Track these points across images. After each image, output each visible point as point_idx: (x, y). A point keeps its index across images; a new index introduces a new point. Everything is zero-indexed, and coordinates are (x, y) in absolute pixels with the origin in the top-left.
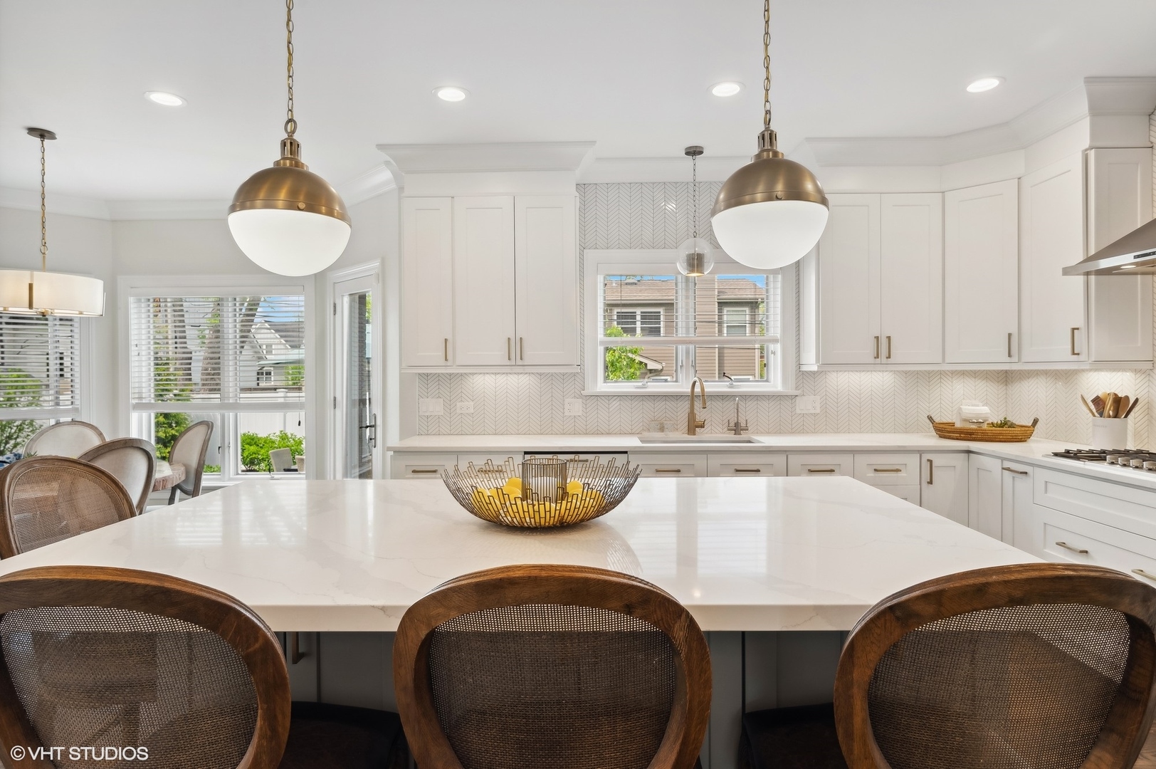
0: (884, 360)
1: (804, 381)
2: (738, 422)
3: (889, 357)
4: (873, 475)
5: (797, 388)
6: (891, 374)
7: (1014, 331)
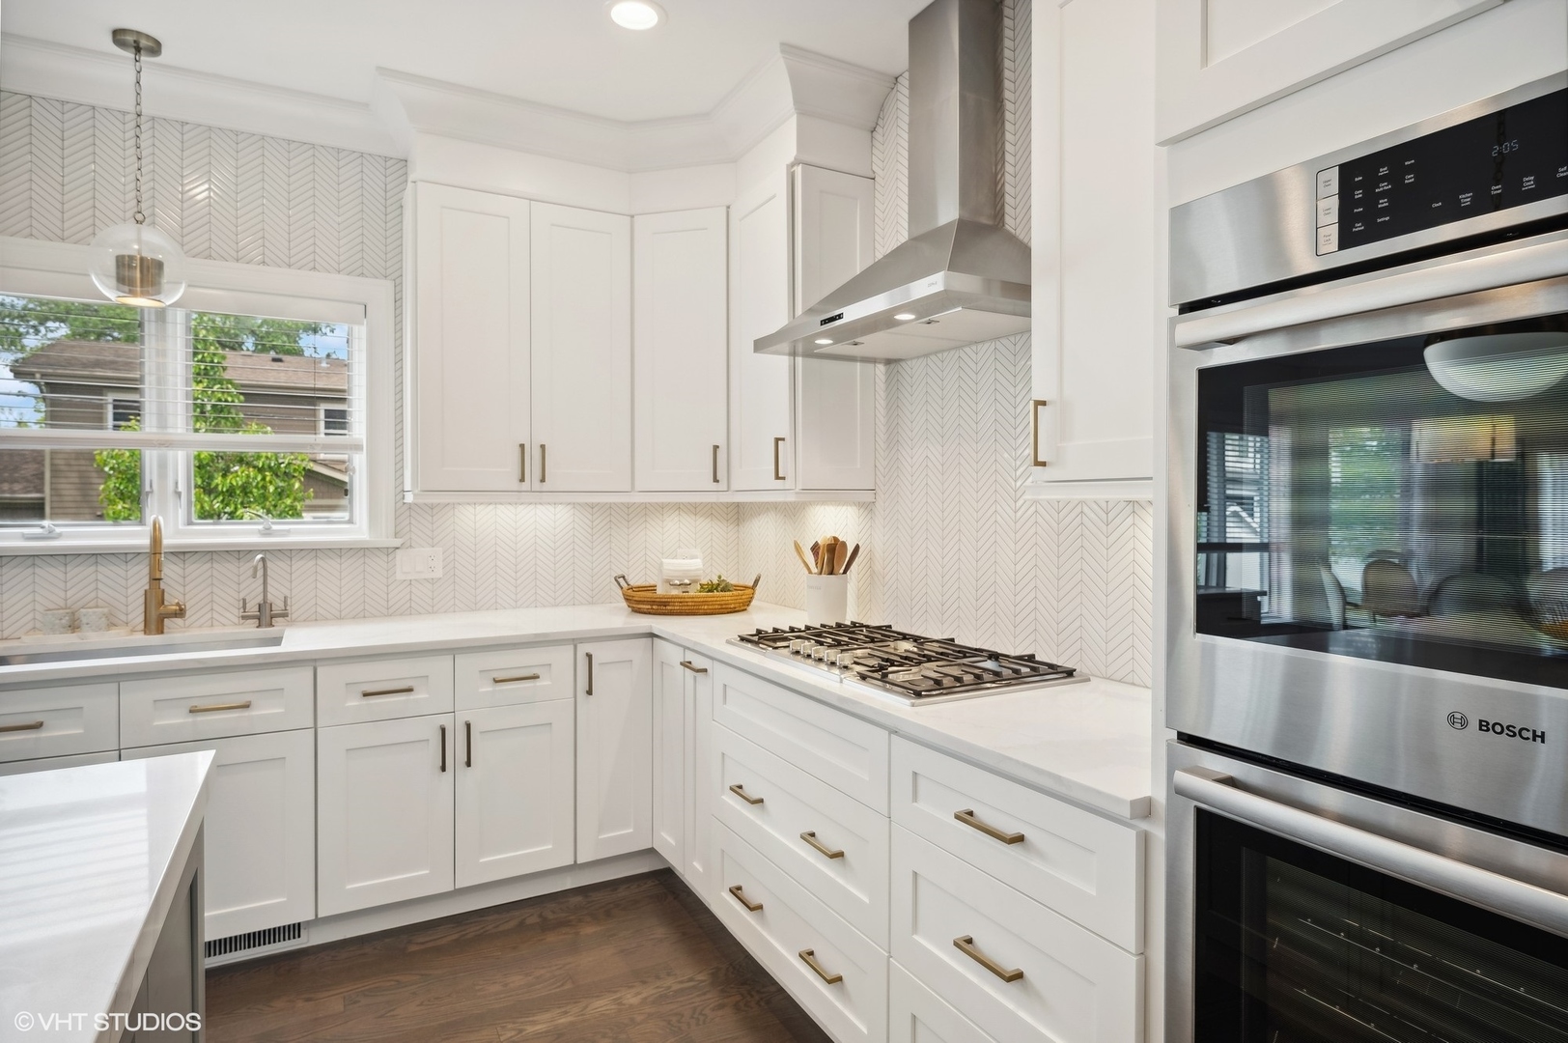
0: (537, 485)
1: (413, 521)
2: (265, 602)
3: (543, 480)
4: (490, 689)
5: (396, 535)
6: (569, 507)
7: (722, 443)
